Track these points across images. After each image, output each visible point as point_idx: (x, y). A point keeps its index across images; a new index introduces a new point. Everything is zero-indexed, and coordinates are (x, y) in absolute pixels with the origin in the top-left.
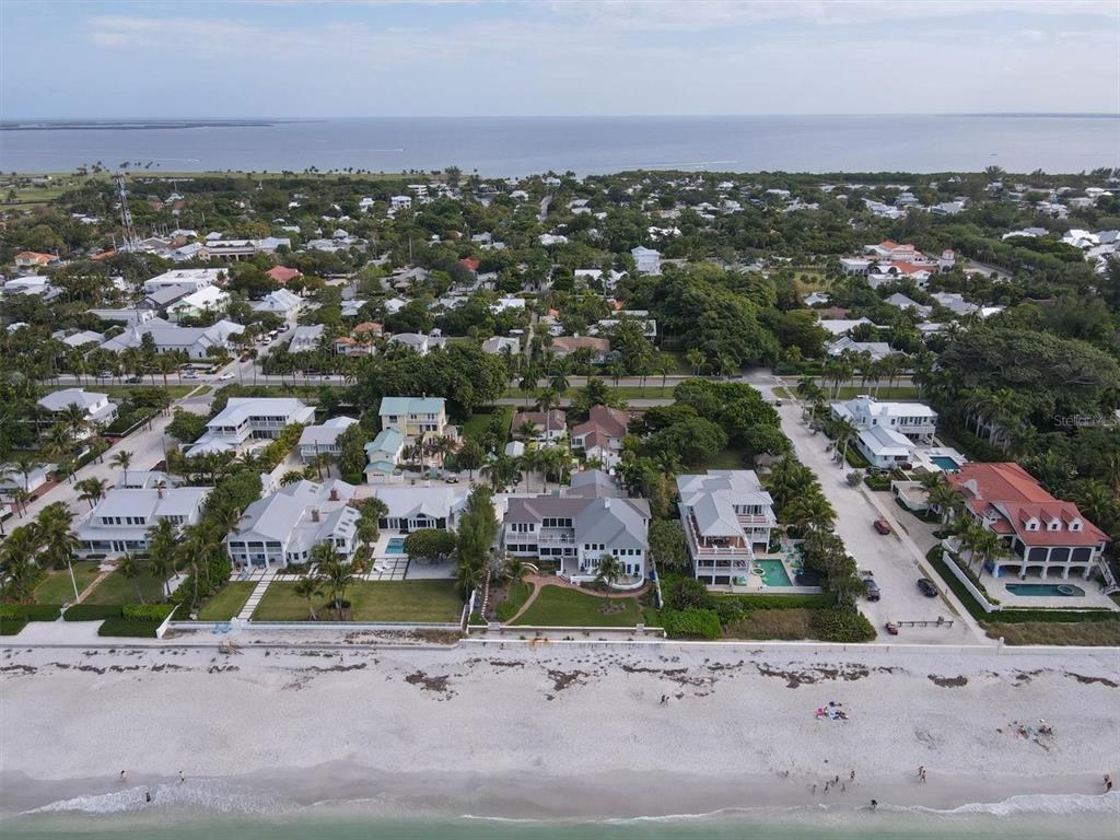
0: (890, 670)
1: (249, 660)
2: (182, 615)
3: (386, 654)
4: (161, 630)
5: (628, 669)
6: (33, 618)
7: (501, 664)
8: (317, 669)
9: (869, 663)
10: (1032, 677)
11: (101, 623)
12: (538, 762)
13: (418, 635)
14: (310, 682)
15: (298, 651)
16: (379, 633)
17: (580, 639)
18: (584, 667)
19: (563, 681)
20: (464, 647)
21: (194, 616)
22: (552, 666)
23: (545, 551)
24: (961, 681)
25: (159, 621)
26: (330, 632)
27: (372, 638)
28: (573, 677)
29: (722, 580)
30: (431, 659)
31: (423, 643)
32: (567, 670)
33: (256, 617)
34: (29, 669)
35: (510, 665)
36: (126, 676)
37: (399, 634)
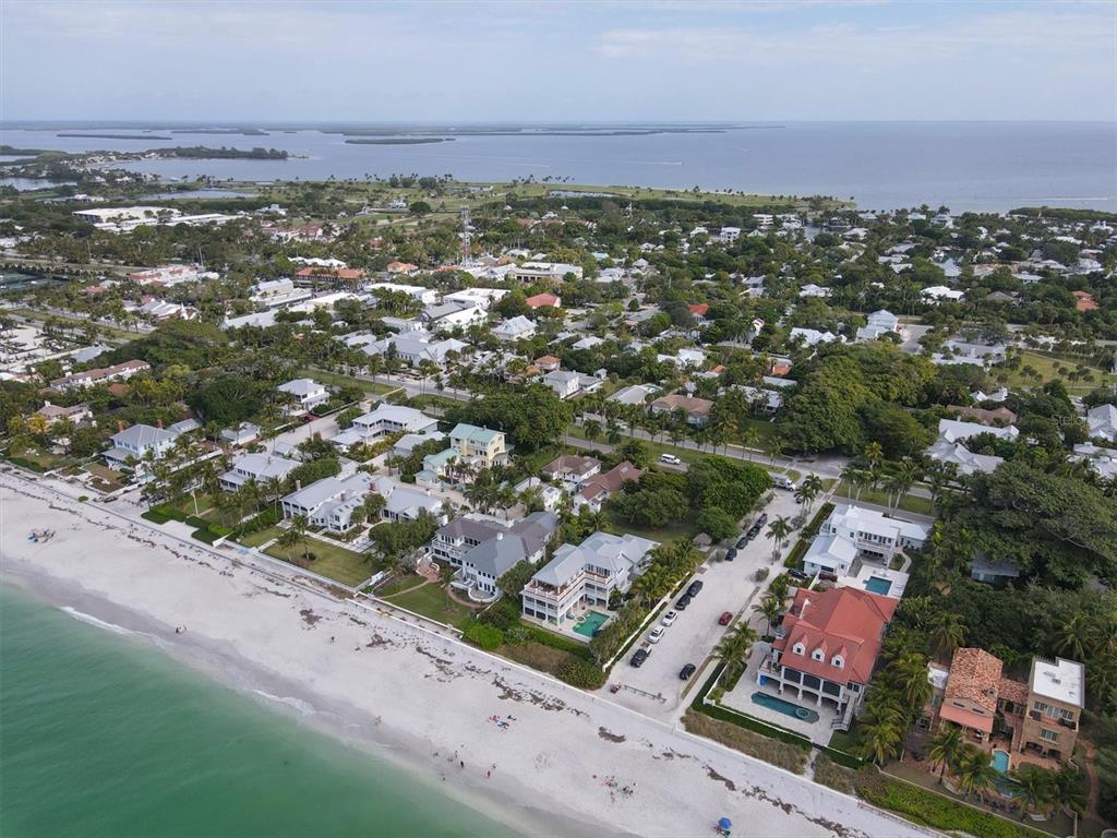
0: (578, 713)
1: (241, 574)
2: (232, 539)
3: (305, 594)
4: (217, 543)
5: (419, 650)
6: (173, 518)
7: (355, 621)
8: (266, 589)
9: (570, 702)
10: (676, 757)
11: (196, 529)
12: (312, 681)
13: (330, 588)
14: (258, 596)
15: (266, 576)
16: (312, 580)
17: (411, 622)
18: (397, 640)
19: (378, 641)
20: (346, 603)
21: (238, 540)
22: (379, 632)
23: (454, 560)
24: (620, 739)
25: (220, 537)
26: (290, 570)
27: (306, 581)
28: (384, 643)
29: (541, 616)
30: (320, 603)
31: (328, 594)
32: (385, 637)
33: (265, 552)
34: (153, 545)
35: (360, 623)
36: (187, 562)
37: (321, 584)
